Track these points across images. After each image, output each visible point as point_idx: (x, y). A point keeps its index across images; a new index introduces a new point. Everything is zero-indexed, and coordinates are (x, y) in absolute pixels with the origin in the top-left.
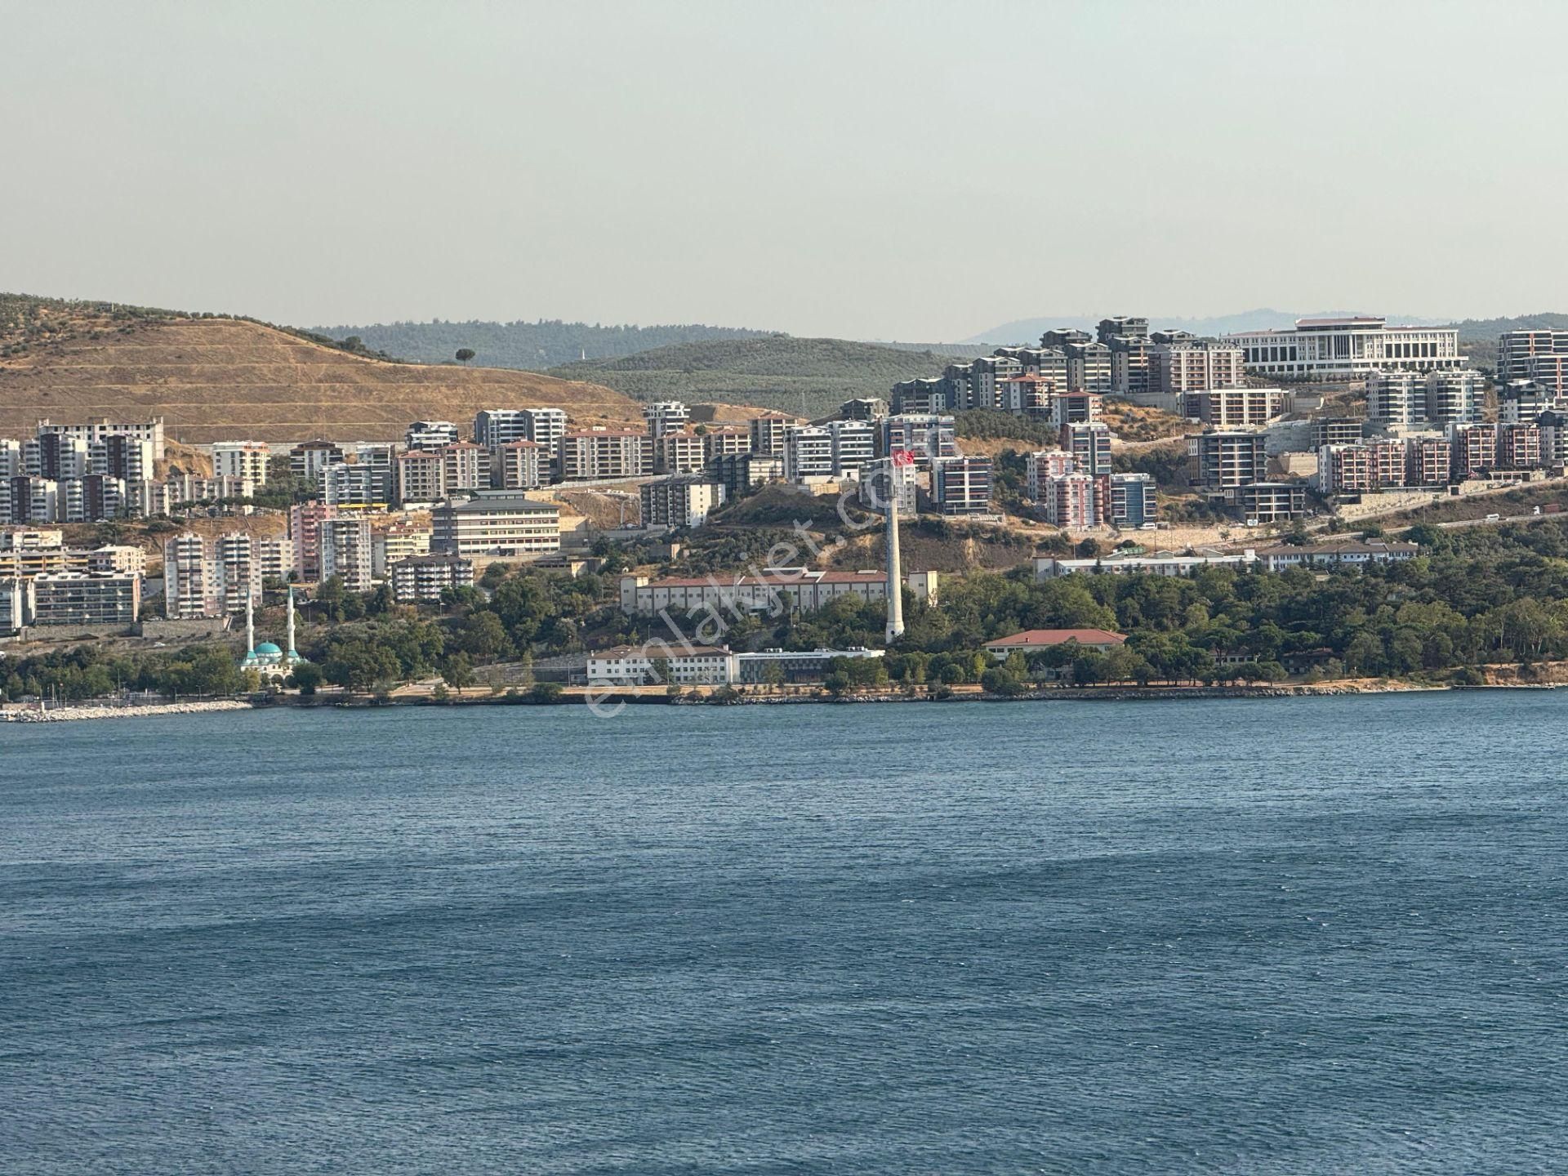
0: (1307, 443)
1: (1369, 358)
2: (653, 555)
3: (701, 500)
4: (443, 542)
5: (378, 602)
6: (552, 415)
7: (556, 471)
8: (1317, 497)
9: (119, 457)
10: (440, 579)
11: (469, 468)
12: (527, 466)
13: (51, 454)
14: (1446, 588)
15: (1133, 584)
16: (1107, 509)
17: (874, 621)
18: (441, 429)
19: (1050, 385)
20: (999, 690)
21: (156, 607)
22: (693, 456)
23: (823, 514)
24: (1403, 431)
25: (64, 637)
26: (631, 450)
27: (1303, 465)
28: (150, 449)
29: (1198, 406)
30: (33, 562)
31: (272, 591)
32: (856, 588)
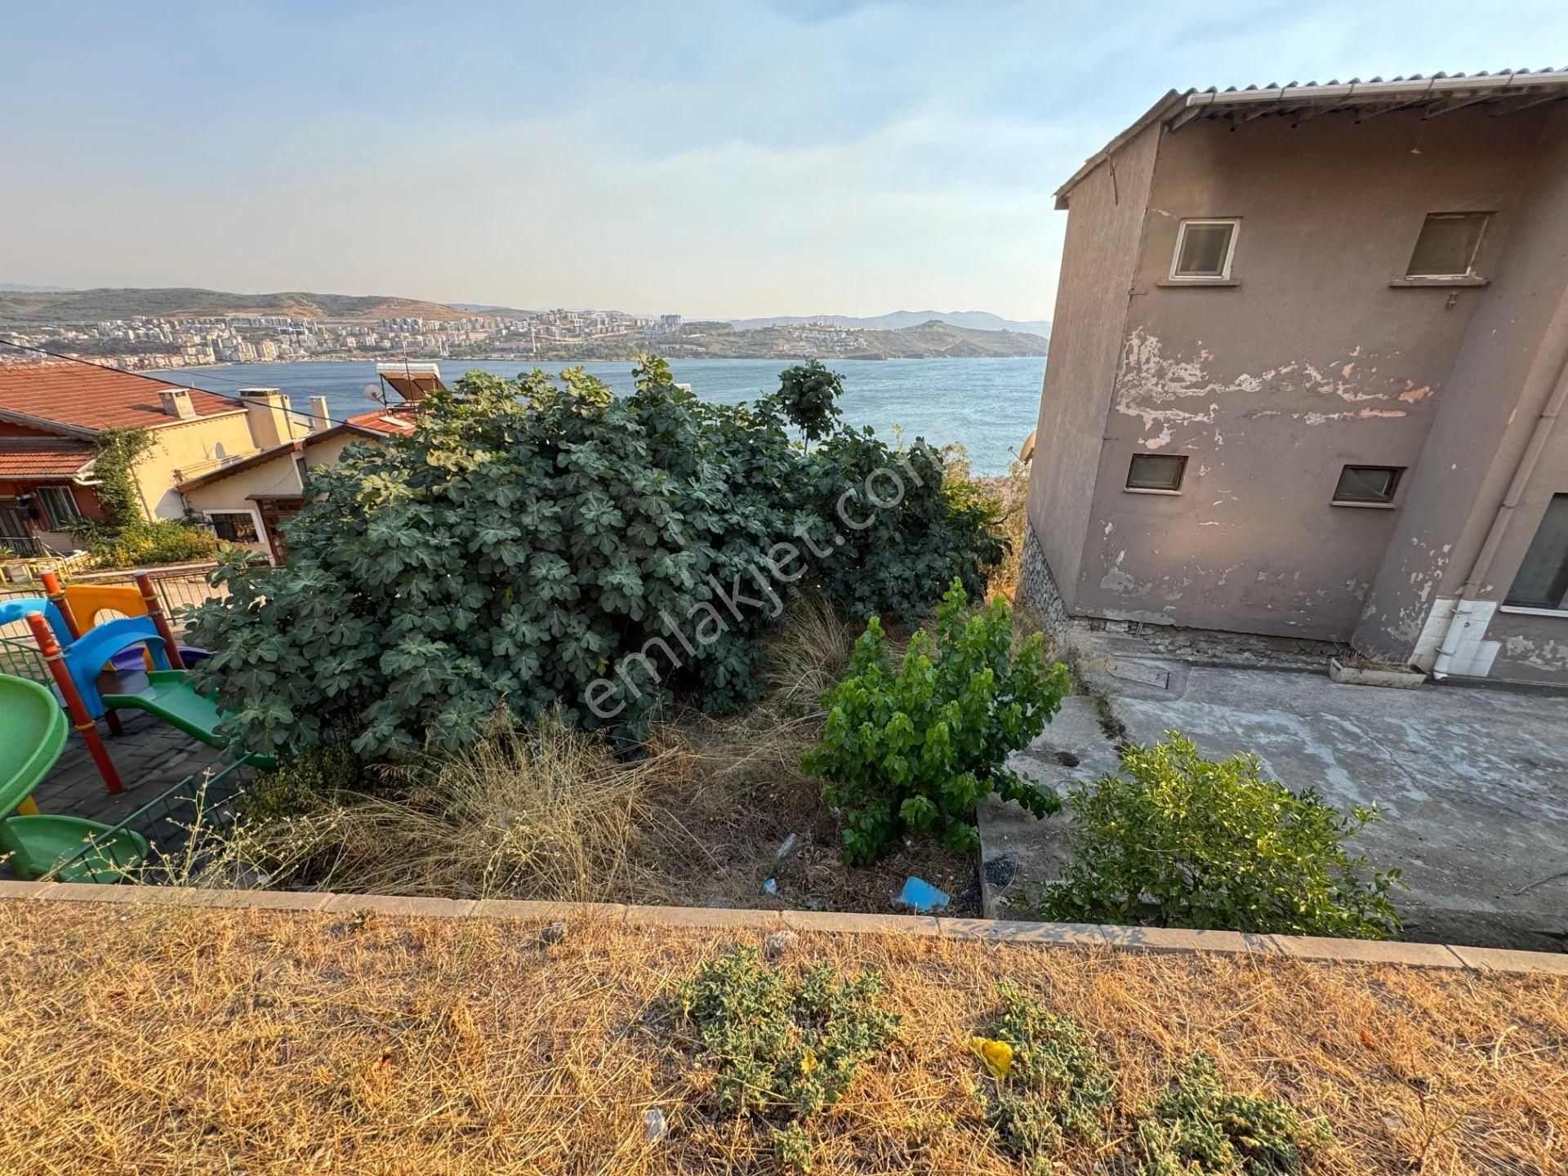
0: (588, 327)
1: (594, 316)
2: (499, 340)
3: (504, 332)
4: (467, 336)
5: (459, 345)
6: (481, 320)
7: (483, 327)
8: (589, 335)
9: (416, 323)
10: (468, 342)
11: (470, 327)
12: (478, 326)
13: (405, 322)
14: (607, 347)
15: (566, 346)
16: (561, 335)
17: (531, 350)
18: (464, 321)
19: (552, 317)
20: (550, 360)
21: (426, 345)
22: (502, 326)
23: (523, 335)
24: (599, 326)
25: (412, 349)
26: (493, 325)
27: (587, 330)
28: (420, 321)
29: (572, 322)
30: (406, 337)
31: (443, 343)
32: (529, 345)
